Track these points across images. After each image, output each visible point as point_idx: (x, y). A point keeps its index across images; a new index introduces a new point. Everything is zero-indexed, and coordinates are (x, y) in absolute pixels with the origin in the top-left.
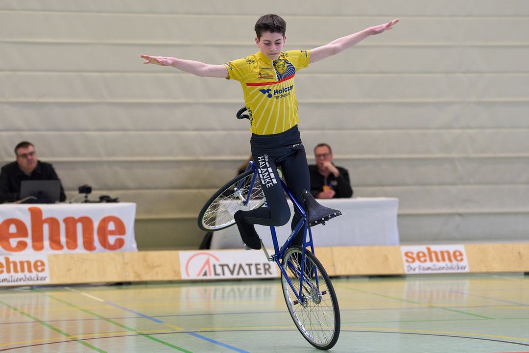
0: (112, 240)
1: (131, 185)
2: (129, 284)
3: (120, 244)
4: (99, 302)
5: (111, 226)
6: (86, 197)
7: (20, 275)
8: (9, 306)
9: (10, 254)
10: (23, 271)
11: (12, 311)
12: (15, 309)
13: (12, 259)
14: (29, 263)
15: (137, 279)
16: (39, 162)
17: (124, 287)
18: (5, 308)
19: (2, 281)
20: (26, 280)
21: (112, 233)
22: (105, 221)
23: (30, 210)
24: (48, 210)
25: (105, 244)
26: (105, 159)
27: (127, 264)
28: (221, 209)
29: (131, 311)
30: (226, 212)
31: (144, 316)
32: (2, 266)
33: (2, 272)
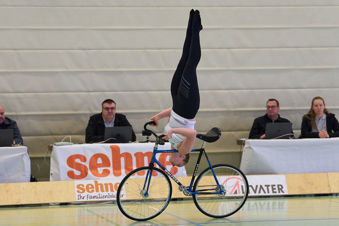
0: (168, 168)
2: (181, 200)
5: (168, 159)
6: (148, 138)
7: (105, 193)
8: (98, 216)
9: (99, 179)
10: (107, 190)
11: (100, 219)
12: (102, 218)
13: (99, 182)
14: (111, 184)
16: (116, 114)
17: (178, 202)
18: (95, 216)
19: (93, 197)
20: (110, 197)
21: (168, 163)
22: (164, 155)
23: (111, 147)
24: (123, 147)
28: (246, 146)
29: (183, 219)
30: (250, 148)
31: (192, 223)
32: (92, 187)
33: (93, 191)
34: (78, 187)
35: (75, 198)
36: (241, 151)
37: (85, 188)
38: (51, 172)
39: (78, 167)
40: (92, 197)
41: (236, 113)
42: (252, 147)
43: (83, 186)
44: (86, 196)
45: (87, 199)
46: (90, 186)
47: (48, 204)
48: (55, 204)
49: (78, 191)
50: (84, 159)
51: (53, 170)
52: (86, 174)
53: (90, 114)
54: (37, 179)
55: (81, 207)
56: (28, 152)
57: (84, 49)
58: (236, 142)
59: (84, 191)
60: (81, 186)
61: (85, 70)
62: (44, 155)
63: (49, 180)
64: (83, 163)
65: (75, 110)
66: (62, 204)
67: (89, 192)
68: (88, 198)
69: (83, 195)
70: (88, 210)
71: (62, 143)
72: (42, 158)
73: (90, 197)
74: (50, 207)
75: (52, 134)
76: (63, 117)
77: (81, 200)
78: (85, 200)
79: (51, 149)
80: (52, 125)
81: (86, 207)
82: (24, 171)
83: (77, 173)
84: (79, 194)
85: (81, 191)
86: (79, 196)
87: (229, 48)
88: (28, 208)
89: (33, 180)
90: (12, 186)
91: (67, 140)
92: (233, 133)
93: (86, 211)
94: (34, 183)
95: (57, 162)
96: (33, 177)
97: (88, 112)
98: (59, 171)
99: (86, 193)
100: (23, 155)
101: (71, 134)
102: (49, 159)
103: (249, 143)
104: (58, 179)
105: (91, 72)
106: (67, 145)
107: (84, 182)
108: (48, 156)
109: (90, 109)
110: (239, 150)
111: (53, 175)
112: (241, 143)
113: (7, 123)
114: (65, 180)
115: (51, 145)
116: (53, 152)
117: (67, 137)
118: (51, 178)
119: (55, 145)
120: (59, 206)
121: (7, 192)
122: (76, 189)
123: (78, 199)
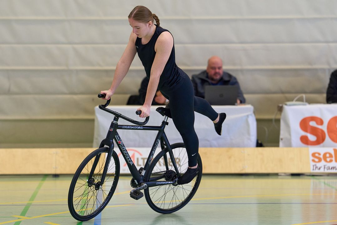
18: (334, 190)
19: (332, 168)
32: (331, 156)
33: (331, 161)
34: (313, 155)
35: (309, 169)
37: (321, 156)
38: (281, 137)
39: (314, 131)
40: (330, 168)
43: (319, 154)
44: (323, 167)
45: (324, 170)
46: (328, 155)
47: (276, 175)
48: (285, 175)
49: (313, 161)
50: (321, 122)
51: (283, 134)
52: (323, 140)
53: (329, 70)
54: (264, 144)
55: (316, 179)
56: (254, 112)
59: (320, 160)
60: (317, 155)
61: (325, 16)
62: (273, 117)
63: (278, 146)
64: (320, 127)
65: (310, 64)
66: (294, 175)
67: (326, 161)
68: (326, 169)
69: (319, 165)
70: (325, 183)
71: (294, 102)
72: (270, 121)
73: (328, 168)
74: (279, 177)
75: (283, 92)
76: (296, 72)
77: (317, 171)
78: (322, 171)
79: (280, 109)
80: (283, 82)
81: (322, 180)
82: (249, 133)
83: (312, 138)
84: (314, 163)
85: (317, 160)
88: (253, 177)
90: (236, 151)
91: (301, 100)
93: (323, 184)
94: (260, 149)
95: (288, 126)
97: (326, 67)
98: (290, 135)
99: (323, 163)
100: (248, 116)
101: (305, 93)
102: (278, 121)
104: (289, 144)
106: (300, 105)
107: (321, 150)
108: (278, 117)
109: (328, 64)
111: (283, 140)
113: (226, 79)
114: (297, 146)
115: (281, 105)
116: (283, 114)
117: (300, 96)
118: (281, 143)
119: (286, 105)
120: (290, 177)
121: (230, 158)
122: (311, 158)
123: (313, 169)
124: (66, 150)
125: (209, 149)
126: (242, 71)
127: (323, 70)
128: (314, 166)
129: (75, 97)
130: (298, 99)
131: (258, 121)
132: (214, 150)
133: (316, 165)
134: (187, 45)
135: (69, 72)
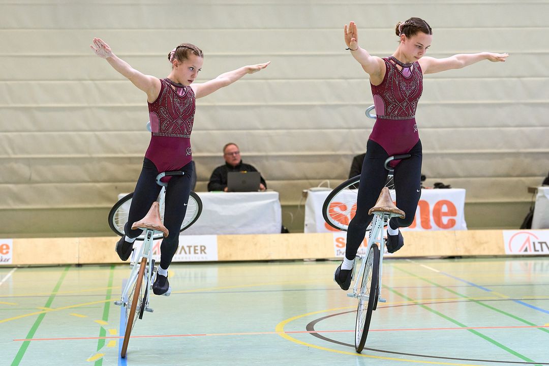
0: (445, 220)
1: (461, 174)
2: (460, 257)
3: (452, 223)
4: (435, 272)
5: (445, 209)
15: (467, 254)
17: (456, 260)
21: (445, 214)
22: (440, 204)
25: (439, 223)
26: (439, 151)
27: (457, 240)
28: (539, 194)
29: (463, 281)
30: (544, 197)
31: (474, 285)
34: (337, 240)
35: (333, 254)
36: (534, 200)
37: (345, 241)
38: (306, 222)
41: (527, 155)
42: (547, 196)
43: (343, 239)
47: (302, 260)
48: (310, 260)
49: (337, 246)
50: (344, 208)
51: (308, 220)
53: (351, 155)
54: (290, 231)
56: (280, 199)
57: (346, 78)
58: (527, 190)
59: (344, 245)
60: (341, 240)
61: (347, 103)
62: (298, 203)
63: (303, 232)
64: (343, 213)
65: (333, 150)
66: (318, 260)
69: (343, 250)
71: (319, 188)
72: (296, 206)
74: (305, 263)
75: (307, 179)
76: (322, 158)
77: (341, 256)
79: (305, 195)
80: (307, 168)
84: (338, 249)
85: (341, 245)
86: (339, 252)
87: (519, 77)
88: (278, 263)
89: (284, 231)
90: (261, 237)
92: (523, 179)
94: (285, 235)
95: (313, 212)
96: (285, 228)
98: (315, 221)
100: (273, 202)
101: (329, 178)
102: (303, 207)
103: (542, 191)
104: (313, 230)
105: (353, 105)
106: (324, 190)
108: (302, 203)
109: (351, 150)
110: (529, 200)
111: (308, 226)
112: (533, 191)
114: (322, 232)
115: (305, 191)
116: (308, 199)
117: (324, 181)
118: (306, 229)
119: (311, 190)
120: (315, 263)
121: (256, 244)
122: (336, 243)
123: (337, 255)
124: (89, 239)
125: (235, 236)
126: (267, 157)
127: (345, 156)
128: (338, 251)
129: (98, 185)
130: (323, 184)
131: (283, 207)
132: (239, 236)
133: (340, 250)
134: (210, 132)
135: (91, 160)
